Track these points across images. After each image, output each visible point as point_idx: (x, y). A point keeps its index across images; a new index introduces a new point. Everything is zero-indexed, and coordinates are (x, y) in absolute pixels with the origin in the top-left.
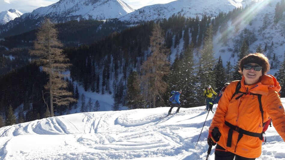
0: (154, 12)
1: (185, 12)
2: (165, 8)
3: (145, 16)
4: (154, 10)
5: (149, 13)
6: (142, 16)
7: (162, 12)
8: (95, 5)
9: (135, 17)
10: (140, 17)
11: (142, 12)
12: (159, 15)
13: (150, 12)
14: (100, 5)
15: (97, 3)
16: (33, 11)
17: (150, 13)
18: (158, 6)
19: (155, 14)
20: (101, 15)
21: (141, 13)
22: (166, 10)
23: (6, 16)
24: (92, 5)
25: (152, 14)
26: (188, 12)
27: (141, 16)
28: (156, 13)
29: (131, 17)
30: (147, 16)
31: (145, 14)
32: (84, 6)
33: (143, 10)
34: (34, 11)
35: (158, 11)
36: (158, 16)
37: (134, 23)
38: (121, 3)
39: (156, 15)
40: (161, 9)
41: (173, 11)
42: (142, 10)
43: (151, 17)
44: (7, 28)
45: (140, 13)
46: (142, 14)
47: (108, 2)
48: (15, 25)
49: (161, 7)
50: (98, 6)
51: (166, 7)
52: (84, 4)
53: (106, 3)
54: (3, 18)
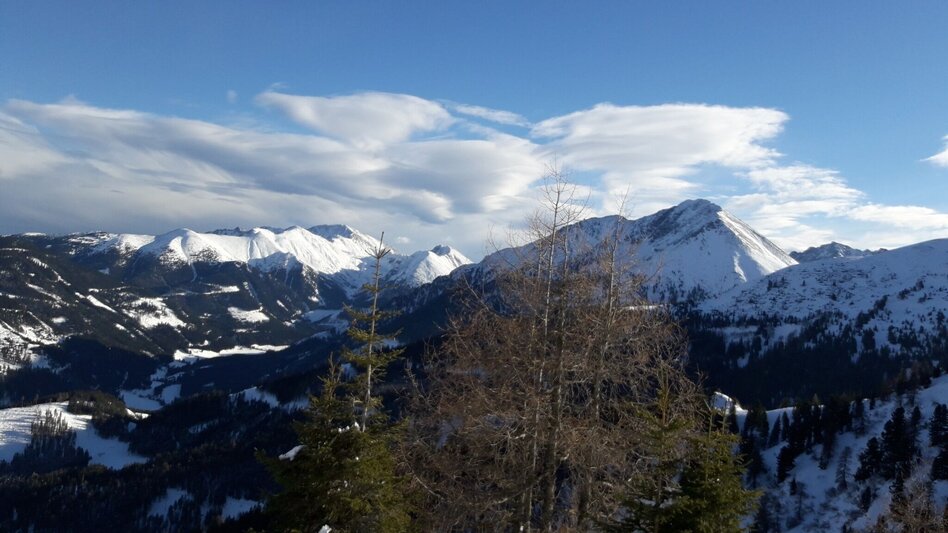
0: (818, 286)
1: (931, 290)
2: (861, 274)
3: (784, 299)
4: (820, 281)
5: (800, 290)
6: (774, 299)
7: (846, 285)
8: (662, 242)
9: (751, 302)
10: (767, 300)
11: (775, 286)
12: (834, 297)
13: (804, 284)
14: (675, 243)
15: (666, 238)
16: (484, 261)
17: (804, 288)
18: (835, 267)
19: (820, 293)
20: (672, 277)
21: (773, 289)
22: (861, 282)
23: (423, 264)
24: (652, 241)
25: (808, 294)
26: (940, 290)
27: (772, 297)
28: (824, 288)
29: (738, 301)
30: (792, 300)
31: (786, 291)
32: (627, 246)
33: (783, 279)
34: (487, 259)
35: (834, 284)
36: (829, 300)
37: (743, 322)
38: (745, 237)
39: (824, 296)
40: (845, 278)
41: (888, 283)
42: (779, 279)
43: (805, 303)
44: (413, 304)
45: (769, 289)
46: (774, 292)
47: (700, 236)
48: (434, 296)
49: (847, 268)
50: (668, 245)
51: (866, 268)
52: (627, 239)
53: (692, 239)
54: (415, 271)
